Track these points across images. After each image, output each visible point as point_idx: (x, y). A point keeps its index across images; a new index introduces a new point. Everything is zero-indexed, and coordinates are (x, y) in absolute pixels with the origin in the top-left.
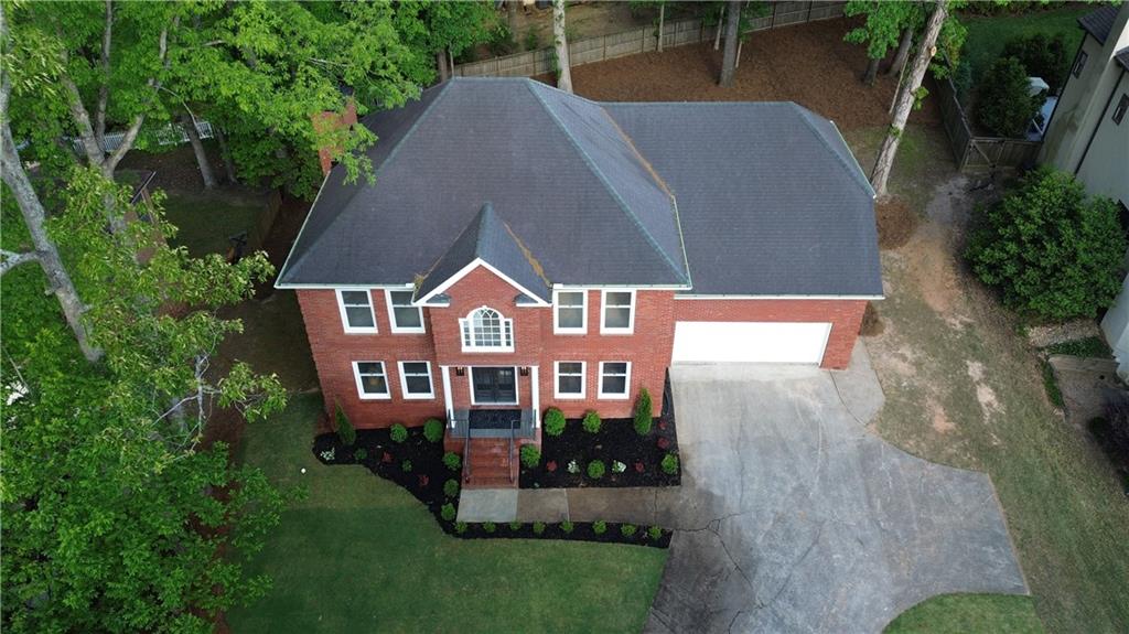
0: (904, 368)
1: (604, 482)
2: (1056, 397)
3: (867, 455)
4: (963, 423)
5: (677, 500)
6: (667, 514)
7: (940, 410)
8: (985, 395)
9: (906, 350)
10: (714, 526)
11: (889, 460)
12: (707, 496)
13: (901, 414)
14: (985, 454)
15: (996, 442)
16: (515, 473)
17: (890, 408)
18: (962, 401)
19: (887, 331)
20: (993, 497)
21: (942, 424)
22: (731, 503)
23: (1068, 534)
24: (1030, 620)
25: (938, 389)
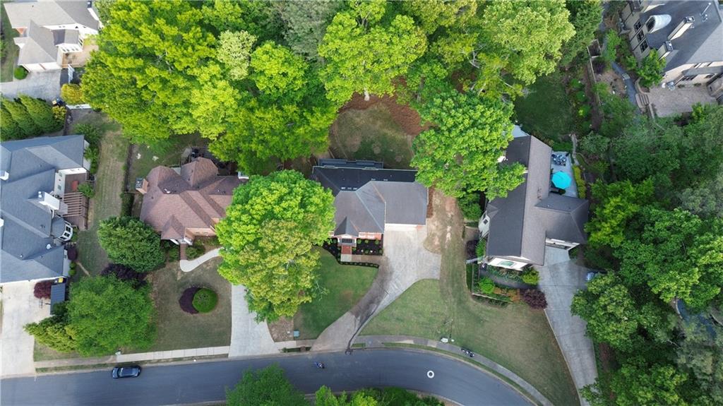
0: (434, 228)
1: (368, 254)
2: (463, 237)
3: (419, 250)
4: (441, 243)
5: (382, 259)
6: (379, 262)
7: (437, 239)
8: (448, 236)
9: (436, 223)
10: (387, 265)
11: (424, 252)
12: (387, 258)
13: (429, 240)
14: (443, 250)
15: (446, 247)
16: (351, 252)
17: (427, 239)
18: (443, 237)
19: (434, 216)
20: (440, 260)
21: (437, 243)
22: (391, 260)
23: (451, 268)
24: (437, 284)
25: (439, 234)
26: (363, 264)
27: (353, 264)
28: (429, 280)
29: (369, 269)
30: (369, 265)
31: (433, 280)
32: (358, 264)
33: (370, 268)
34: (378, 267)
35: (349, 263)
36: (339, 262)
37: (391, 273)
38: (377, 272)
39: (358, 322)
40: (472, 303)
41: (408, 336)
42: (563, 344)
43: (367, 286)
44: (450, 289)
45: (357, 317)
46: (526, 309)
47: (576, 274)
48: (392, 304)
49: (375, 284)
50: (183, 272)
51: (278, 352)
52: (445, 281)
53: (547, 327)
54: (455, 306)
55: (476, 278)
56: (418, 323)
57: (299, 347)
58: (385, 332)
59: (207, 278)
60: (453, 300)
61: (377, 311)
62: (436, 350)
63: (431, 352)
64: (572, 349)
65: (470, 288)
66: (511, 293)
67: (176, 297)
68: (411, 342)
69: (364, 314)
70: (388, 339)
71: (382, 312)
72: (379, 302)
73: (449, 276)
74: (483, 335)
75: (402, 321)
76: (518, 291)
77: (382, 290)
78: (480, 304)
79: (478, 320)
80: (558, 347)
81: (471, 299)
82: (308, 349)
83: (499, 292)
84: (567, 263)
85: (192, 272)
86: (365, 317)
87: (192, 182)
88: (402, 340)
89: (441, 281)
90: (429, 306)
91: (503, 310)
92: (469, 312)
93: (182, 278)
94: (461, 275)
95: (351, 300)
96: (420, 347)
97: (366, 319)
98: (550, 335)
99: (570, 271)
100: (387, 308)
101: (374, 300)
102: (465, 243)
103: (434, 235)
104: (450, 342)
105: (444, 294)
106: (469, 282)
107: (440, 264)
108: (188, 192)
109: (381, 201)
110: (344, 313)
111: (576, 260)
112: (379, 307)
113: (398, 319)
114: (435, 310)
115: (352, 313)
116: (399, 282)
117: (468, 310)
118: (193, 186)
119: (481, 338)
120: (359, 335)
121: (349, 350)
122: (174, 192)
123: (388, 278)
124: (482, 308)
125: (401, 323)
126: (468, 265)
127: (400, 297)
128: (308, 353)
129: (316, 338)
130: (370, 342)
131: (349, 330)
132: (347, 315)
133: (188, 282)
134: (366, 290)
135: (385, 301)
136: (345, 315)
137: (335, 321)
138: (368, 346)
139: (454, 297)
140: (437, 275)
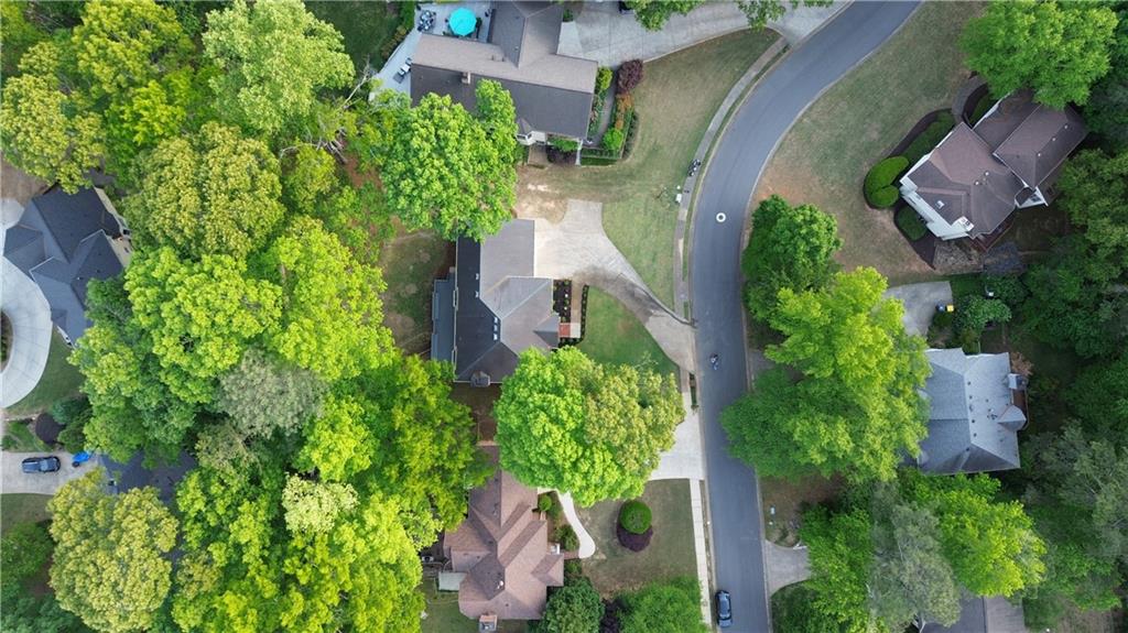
0: (531, 208)
1: (570, 300)
2: (542, 167)
3: (563, 230)
4: (552, 199)
5: (576, 282)
6: (580, 285)
7: (547, 204)
8: (541, 188)
9: (524, 205)
10: (584, 274)
11: (565, 223)
12: (575, 274)
13: (549, 215)
14: (562, 197)
15: (557, 192)
16: (567, 324)
17: (547, 218)
18: (543, 195)
19: (515, 208)
20: (574, 201)
21: (551, 205)
22: (578, 268)
23: (585, 186)
24: (608, 206)
25: (539, 201)
26: (584, 306)
27: (583, 320)
28: (603, 217)
29: (590, 299)
30: (584, 298)
31: (603, 211)
32: (583, 314)
33: (589, 297)
34: (588, 287)
35: (583, 326)
36: (581, 339)
37: (595, 268)
38: (594, 287)
39: (658, 312)
40: (632, 160)
41: (673, 247)
42: (684, 41)
43: (612, 300)
44: (615, 189)
45: (651, 314)
46: (641, 88)
47: (593, 14)
48: (636, 267)
49: (609, 291)
50: (596, 553)
51: (697, 415)
52: (604, 195)
53: (662, 62)
54: (637, 183)
55: (601, 153)
56: (658, 232)
57: (689, 389)
58: (669, 277)
59: (603, 518)
60: (628, 186)
61: (644, 287)
62: (690, 210)
63: (693, 216)
64: (690, 31)
65: (612, 162)
66: (621, 106)
67: (630, 557)
68: (681, 242)
69: (648, 304)
70: (679, 272)
71: (645, 281)
72: (633, 285)
73: (597, 189)
74: (672, 147)
75: (655, 254)
76: (618, 96)
77: (617, 281)
78: (634, 149)
79: (654, 151)
80: (688, 49)
81: (628, 160)
82: (692, 377)
83: (620, 123)
84: (580, 26)
85: (595, 540)
86: (652, 304)
87: (483, 553)
88: (677, 252)
89: (604, 201)
90: (636, 218)
91: (642, 118)
92: (644, 164)
93: (604, 553)
94: (596, 173)
95: (631, 322)
96: (687, 231)
97: (654, 301)
98: (672, 58)
99: (589, 22)
100: (640, 274)
101: (630, 292)
102: (550, 165)
103: (541, 209)
104: (680, 191)
105: (622, 198)
106: (606, 162)
107: (582, 202)
108: (499, 555)
109: (507, 283)
110: (647, 332)
111: (575, 14)
112: (638, 284)
113: (654, 260)
114: (642, 210)
115: (647, 320)
116: (606, 259)
117: (642, 166)
118: (490, 550)
119: (675, 149)
120: (673, 310)
121: (692, 324)
122: (501, 576)
123: (601, 272)
124: (640, 147)
125: (659, 255)
126: (582, 163)
127: (626, 257)
128: (697, 377)
129: (678, 368)
130: (682, 296)
131: (668, 324)
132: (648, 327)
133: (608, 544)
134: (617, 301)
135: (631, 276)
136: (649, 330)
137: (656, 343)
138: (687, 300)
139: (625, 183)
140: (596, 207)
